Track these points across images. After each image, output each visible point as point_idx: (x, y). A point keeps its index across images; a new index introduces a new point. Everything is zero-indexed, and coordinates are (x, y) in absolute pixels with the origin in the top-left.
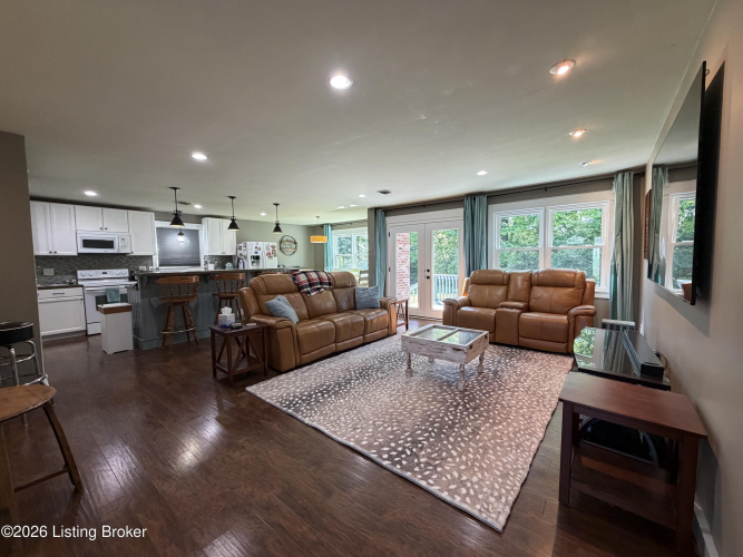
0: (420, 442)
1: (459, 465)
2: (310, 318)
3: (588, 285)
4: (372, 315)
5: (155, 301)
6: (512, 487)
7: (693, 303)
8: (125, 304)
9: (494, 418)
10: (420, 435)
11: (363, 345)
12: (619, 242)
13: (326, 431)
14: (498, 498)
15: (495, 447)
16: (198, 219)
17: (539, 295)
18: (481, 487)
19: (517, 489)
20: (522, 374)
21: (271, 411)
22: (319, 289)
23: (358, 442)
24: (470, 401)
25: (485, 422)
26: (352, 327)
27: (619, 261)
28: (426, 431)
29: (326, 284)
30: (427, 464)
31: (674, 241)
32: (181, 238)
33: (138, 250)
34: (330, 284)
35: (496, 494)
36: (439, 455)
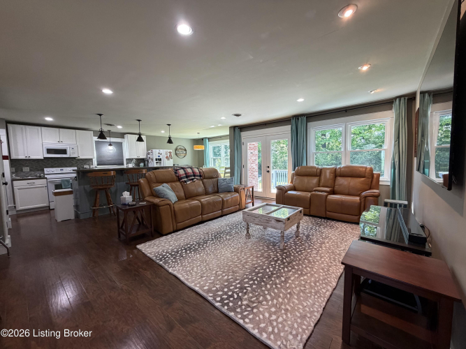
0: (245, 288)
1: (271, 307)
2: (186, 199)
3: (375, 176)
4: (228, 197)
5: (88, 187)
6: (308, 326)
7: (449, 189)
8: (70, 189)
9: (302, 271)
10: (247, 283)
11: (221, 216)
12: (397, 146)
13: (182, 279)
14: (295, 336)
15: (299, 293)
16: (122, 135)
17: (341, 183)
18: (284, 326)
19: (311, 328)
20: (327, 237)
21: (149, 262)
22: (192, 179)
23: (201, 287)
24: (287, 257)
25: (295, 273)
26: (213, 205)
27: (397, 160)
28: (252, 279)
29: (198, 176)
30: (248, 306)
31: (436, 145)
32: (111, 148)
33: (83, 155)
34: (200, 176)
35: (294, 332)
36: (257, 299)
